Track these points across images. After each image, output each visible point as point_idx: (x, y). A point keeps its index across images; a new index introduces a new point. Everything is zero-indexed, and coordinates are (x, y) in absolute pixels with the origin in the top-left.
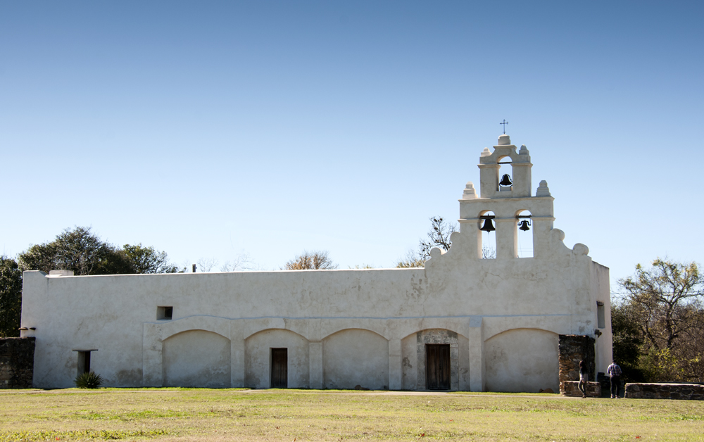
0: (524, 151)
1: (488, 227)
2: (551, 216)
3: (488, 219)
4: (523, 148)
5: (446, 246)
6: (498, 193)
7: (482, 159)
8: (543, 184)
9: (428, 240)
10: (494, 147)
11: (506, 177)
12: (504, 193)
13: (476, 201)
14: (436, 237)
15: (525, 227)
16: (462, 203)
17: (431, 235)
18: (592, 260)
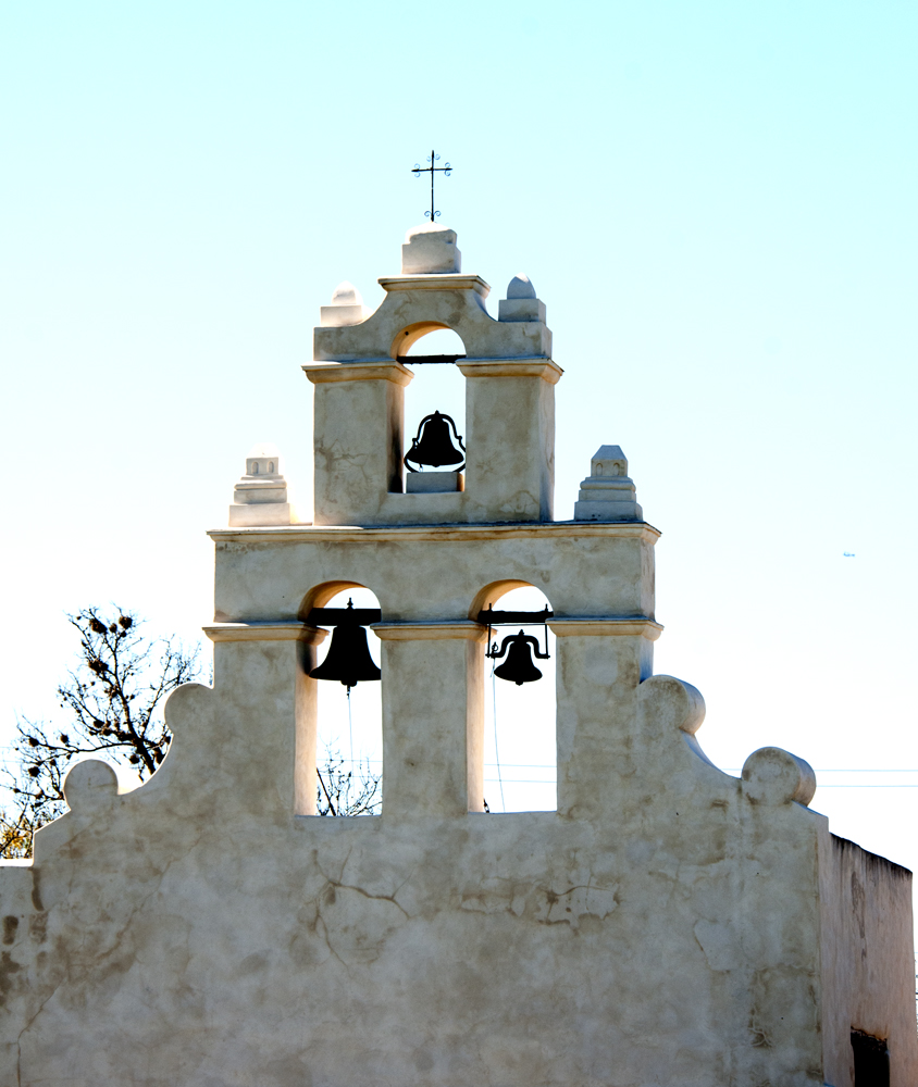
0: (524, 307)
1: (350, 666)
2: (640, 616)
3: (351, 623)
4: (520, 290)
5: (144, 752)
6: (399, 503)
7: (325, 339)
8: (610, 464)
9: (59, 721)
10: (384, 283)
11: (436, 426)
12: (428, 503)
13: (290, 540)
14: (99, 704)
15: (519, 668)
16: (229, 546)
17: (74, 698)
18: (832, 830)
